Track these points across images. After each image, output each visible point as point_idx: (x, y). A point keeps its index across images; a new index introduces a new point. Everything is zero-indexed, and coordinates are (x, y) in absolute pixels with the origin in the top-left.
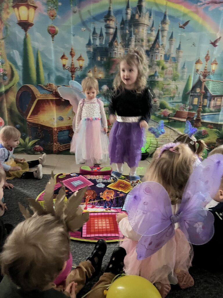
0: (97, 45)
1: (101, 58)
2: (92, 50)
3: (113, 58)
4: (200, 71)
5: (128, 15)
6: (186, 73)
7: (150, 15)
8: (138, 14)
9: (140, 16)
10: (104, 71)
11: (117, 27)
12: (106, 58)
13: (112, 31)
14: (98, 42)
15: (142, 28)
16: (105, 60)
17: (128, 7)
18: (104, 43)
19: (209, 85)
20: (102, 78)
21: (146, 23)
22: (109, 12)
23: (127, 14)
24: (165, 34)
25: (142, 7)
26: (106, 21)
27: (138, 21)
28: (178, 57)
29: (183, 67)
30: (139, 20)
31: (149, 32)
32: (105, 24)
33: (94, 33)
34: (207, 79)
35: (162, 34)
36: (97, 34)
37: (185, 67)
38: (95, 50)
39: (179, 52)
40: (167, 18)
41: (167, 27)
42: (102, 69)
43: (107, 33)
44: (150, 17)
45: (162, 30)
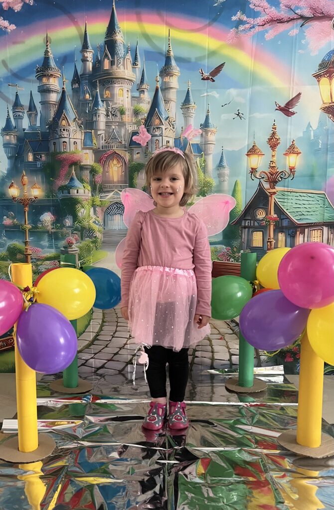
0: (24, 130)
1: (34, 155)
2: (14, 141)
3: (60, 153)
4: (259, 170)
5: (88, 62)
6: (227, 178)
7: (135, 59)
8: (109, 59)
9: (112, 63)
10: (43, 182)
11: (65, 90)
12: (47, 155)
13: (54, 97)
14: (25, 124)
15: (120, 88)
16: (44, 158)
17: (85, 46)
18: (38, 124)
19: (285, 201)
20: (39, 198)
21: (126, 77)
22: (46, 59)
23: (84, 60)
24: (172, 95)
25: (116, 43)
26: (40, 78)
27: (110, 74)
28: (206, 143)
29: (220, 165)
30: (111, 71)
31: (137, 94)
32: (38, 84)
33: (17, 104)
34: (278, 188)
35: (164, 97)
36: (22, 106)
37: (225, 163)
38: (20, 139)
39: (207, 132)
40: (173, 63)
41: (174, 82)
42: (38, 179)
43: (44, 103)
44: (134, 64)
45: (164, 87)
